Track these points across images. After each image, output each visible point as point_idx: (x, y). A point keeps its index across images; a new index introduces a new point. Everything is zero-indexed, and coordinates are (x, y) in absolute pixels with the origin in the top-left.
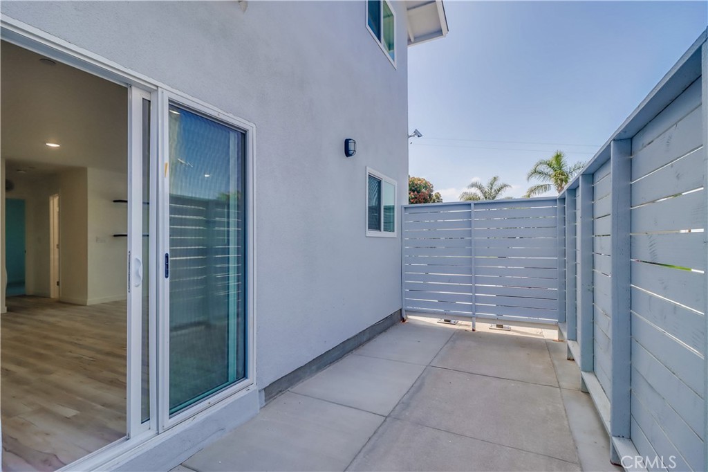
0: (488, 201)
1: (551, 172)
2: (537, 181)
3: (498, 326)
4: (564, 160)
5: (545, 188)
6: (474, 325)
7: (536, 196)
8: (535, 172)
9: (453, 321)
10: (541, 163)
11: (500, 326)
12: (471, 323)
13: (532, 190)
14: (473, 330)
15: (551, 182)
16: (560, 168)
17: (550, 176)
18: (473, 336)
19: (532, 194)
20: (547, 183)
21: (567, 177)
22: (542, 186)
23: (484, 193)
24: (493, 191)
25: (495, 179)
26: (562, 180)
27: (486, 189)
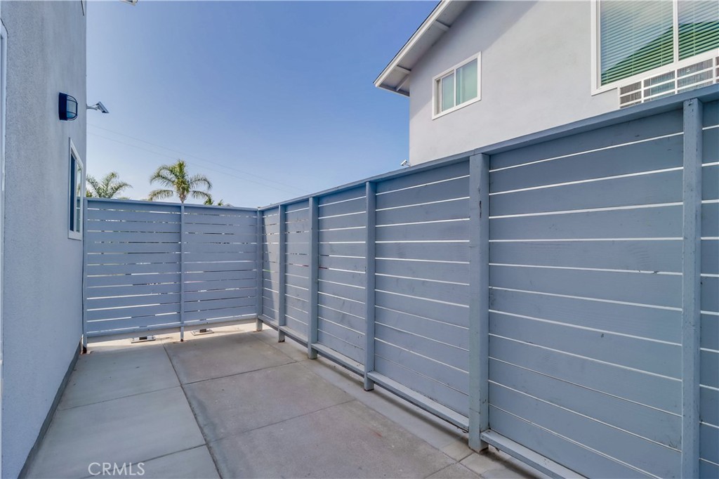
0: (102, 199)
1: (174, 179)
2: (159, 185)
3: (201, 331)
4: (185, 170)
5: (167, 193)
6: (182, 335)
7: (159, 200)
8: (158, 176)
9: (149, 337)
10: (164, 168)
11: (203, 331)
12: (179, 334)
13: (155, 194)
14: (182, 340)
15: (174, 188)
16: (183, 177)
17: (173, 182)
18: (183, 346)
19: (154, 198)
20: (170, 189)
21: (189, 187)
22: (165, 191)
23: (98, 190)
24: (109, 188)
25: (113, 175)
26: (184, 189)
27: (101, 185)
